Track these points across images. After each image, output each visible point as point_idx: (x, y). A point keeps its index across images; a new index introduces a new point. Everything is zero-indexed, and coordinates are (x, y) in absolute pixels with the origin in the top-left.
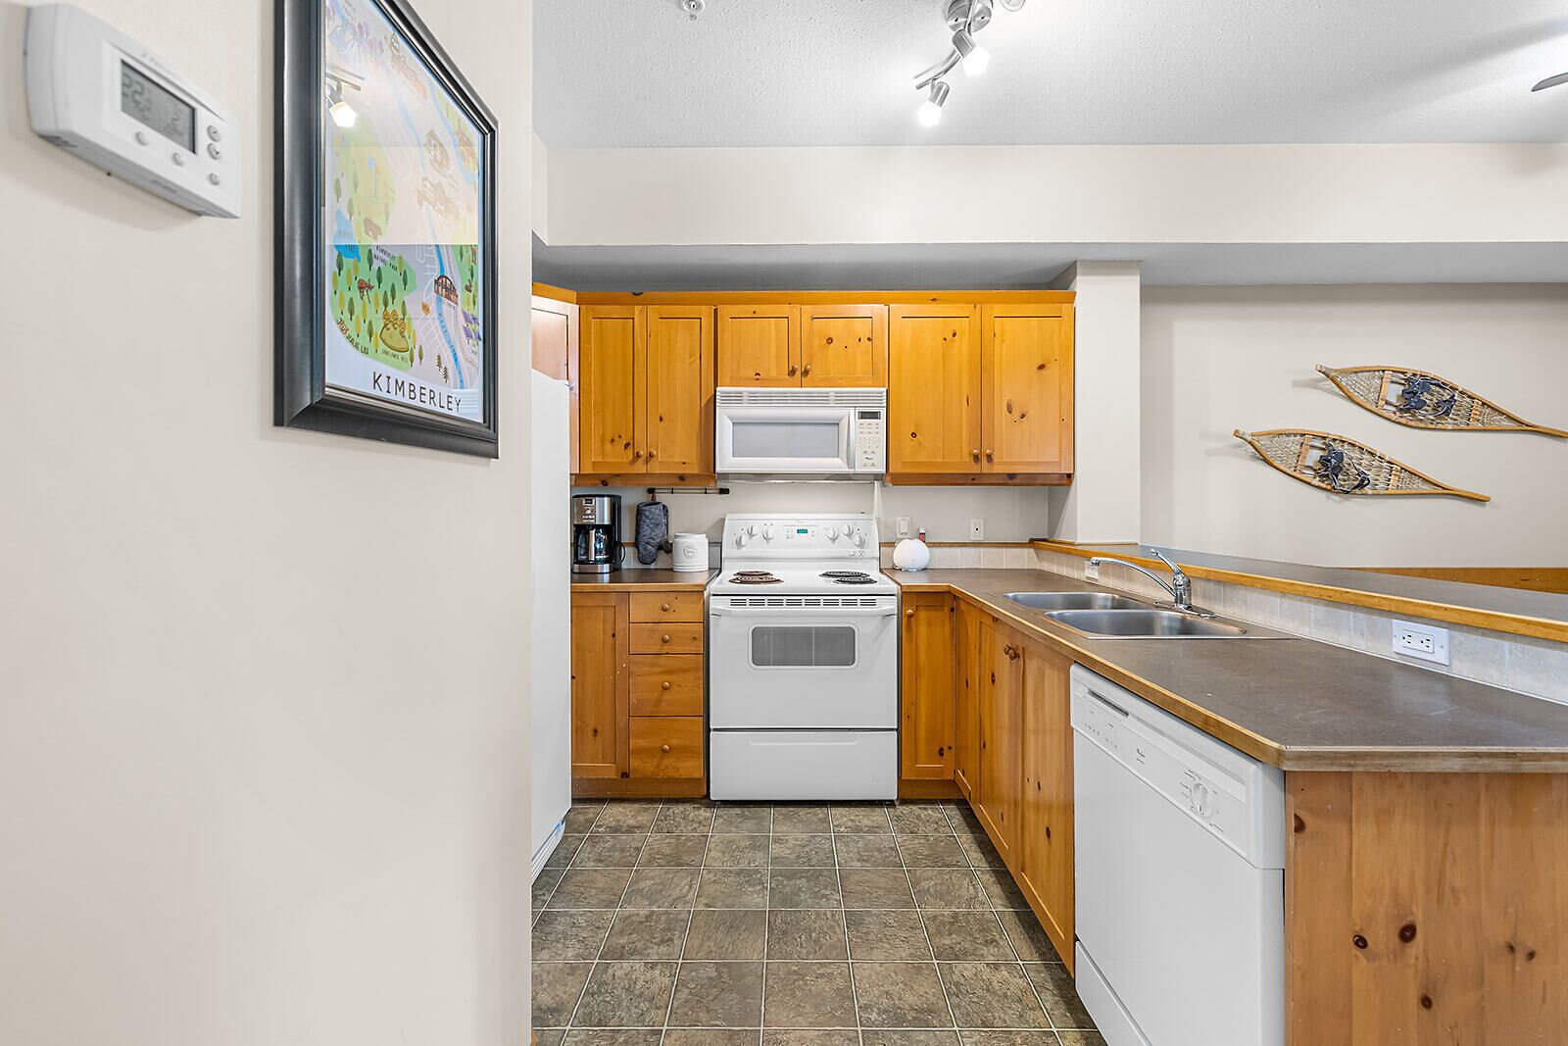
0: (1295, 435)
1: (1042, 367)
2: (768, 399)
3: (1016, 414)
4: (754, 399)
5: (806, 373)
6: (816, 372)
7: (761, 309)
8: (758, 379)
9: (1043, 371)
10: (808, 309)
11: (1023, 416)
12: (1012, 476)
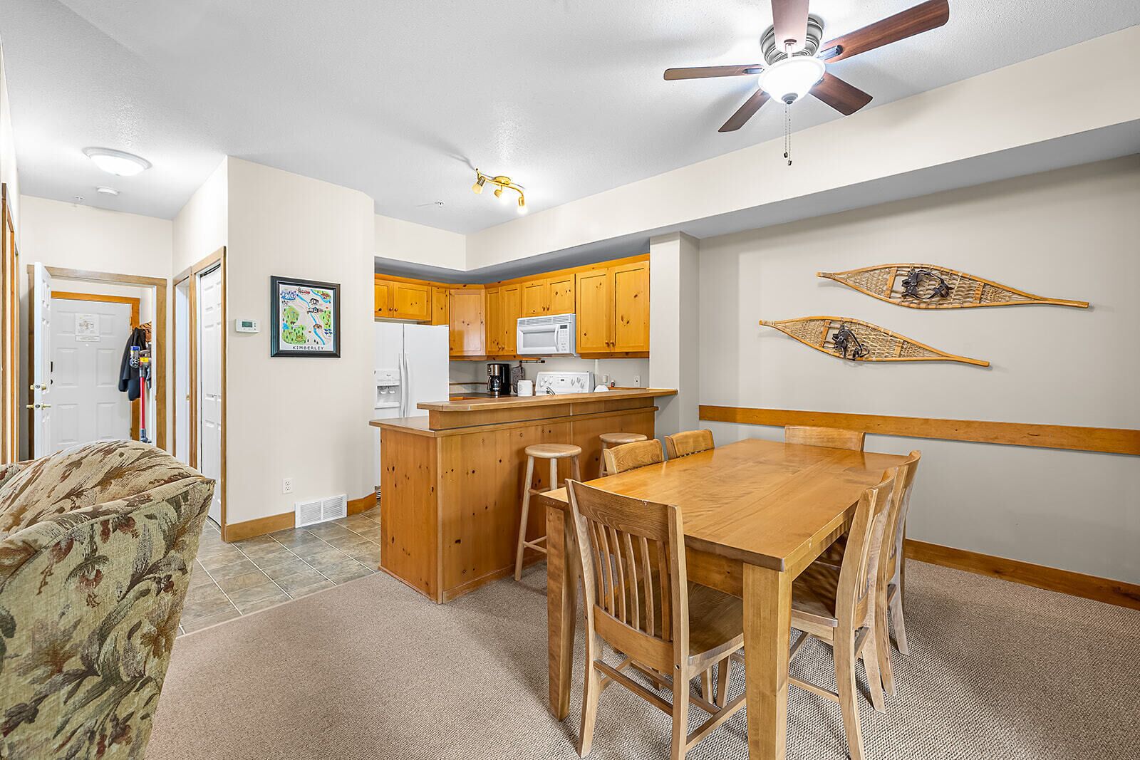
0: (818, 320)
1: (636, 296)
2: (537, 322)
3: (625, 321)
4: (529, 323)
5: (548, 309)
6: (552, 308)
7: (534, 283)
8: (534, 314)
9: (637, 298)
10: (549, 281)
11: (628, 323)
12: (627, 353)
